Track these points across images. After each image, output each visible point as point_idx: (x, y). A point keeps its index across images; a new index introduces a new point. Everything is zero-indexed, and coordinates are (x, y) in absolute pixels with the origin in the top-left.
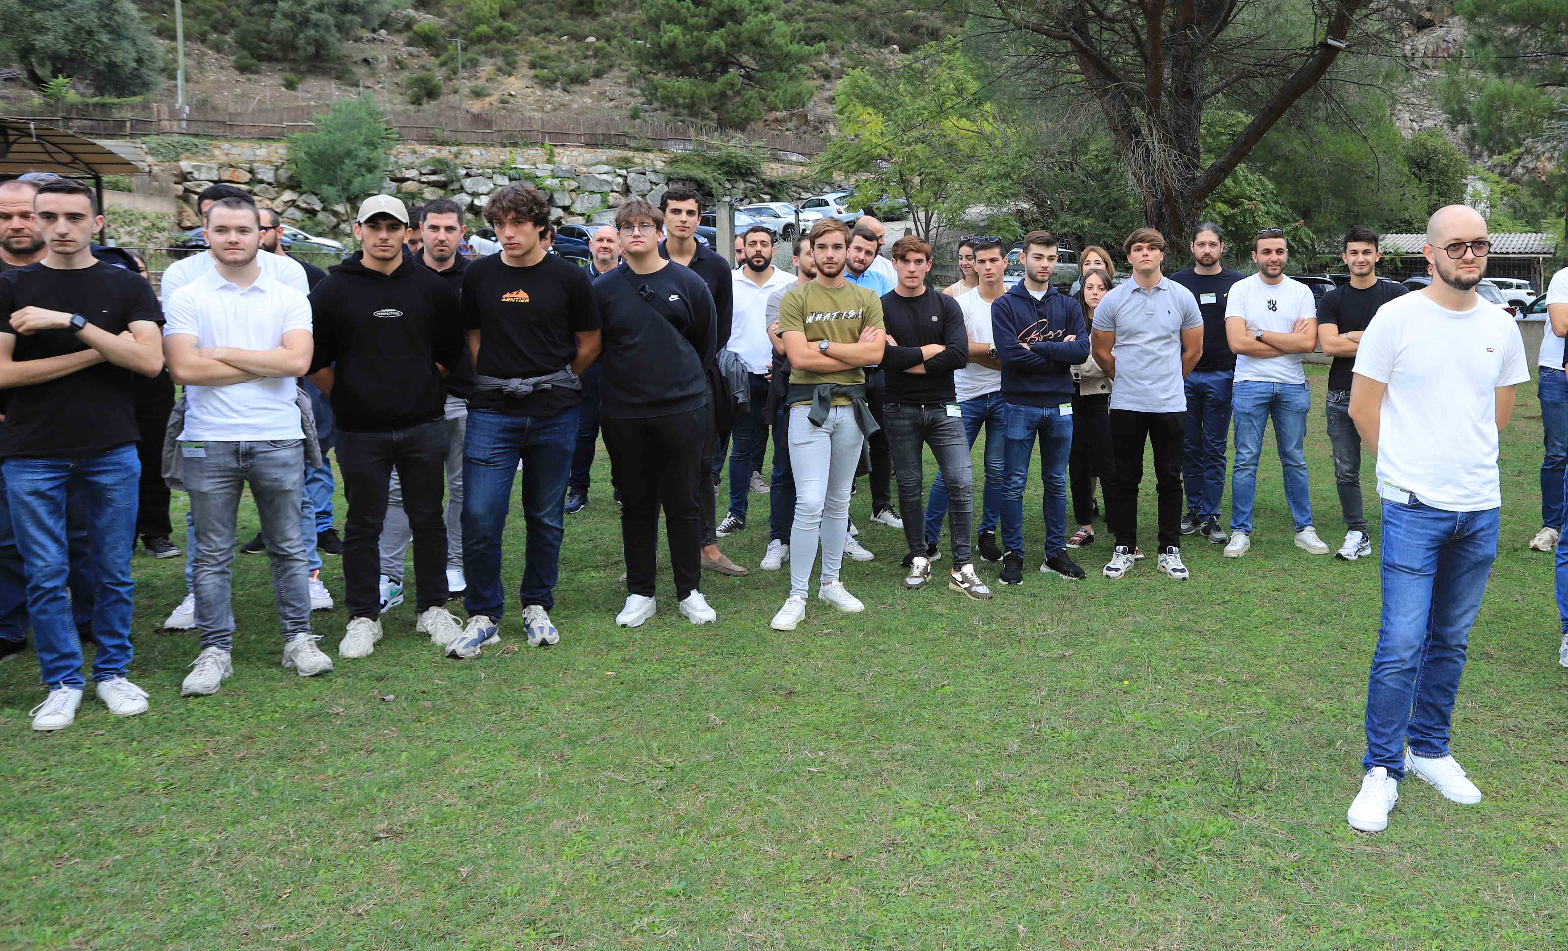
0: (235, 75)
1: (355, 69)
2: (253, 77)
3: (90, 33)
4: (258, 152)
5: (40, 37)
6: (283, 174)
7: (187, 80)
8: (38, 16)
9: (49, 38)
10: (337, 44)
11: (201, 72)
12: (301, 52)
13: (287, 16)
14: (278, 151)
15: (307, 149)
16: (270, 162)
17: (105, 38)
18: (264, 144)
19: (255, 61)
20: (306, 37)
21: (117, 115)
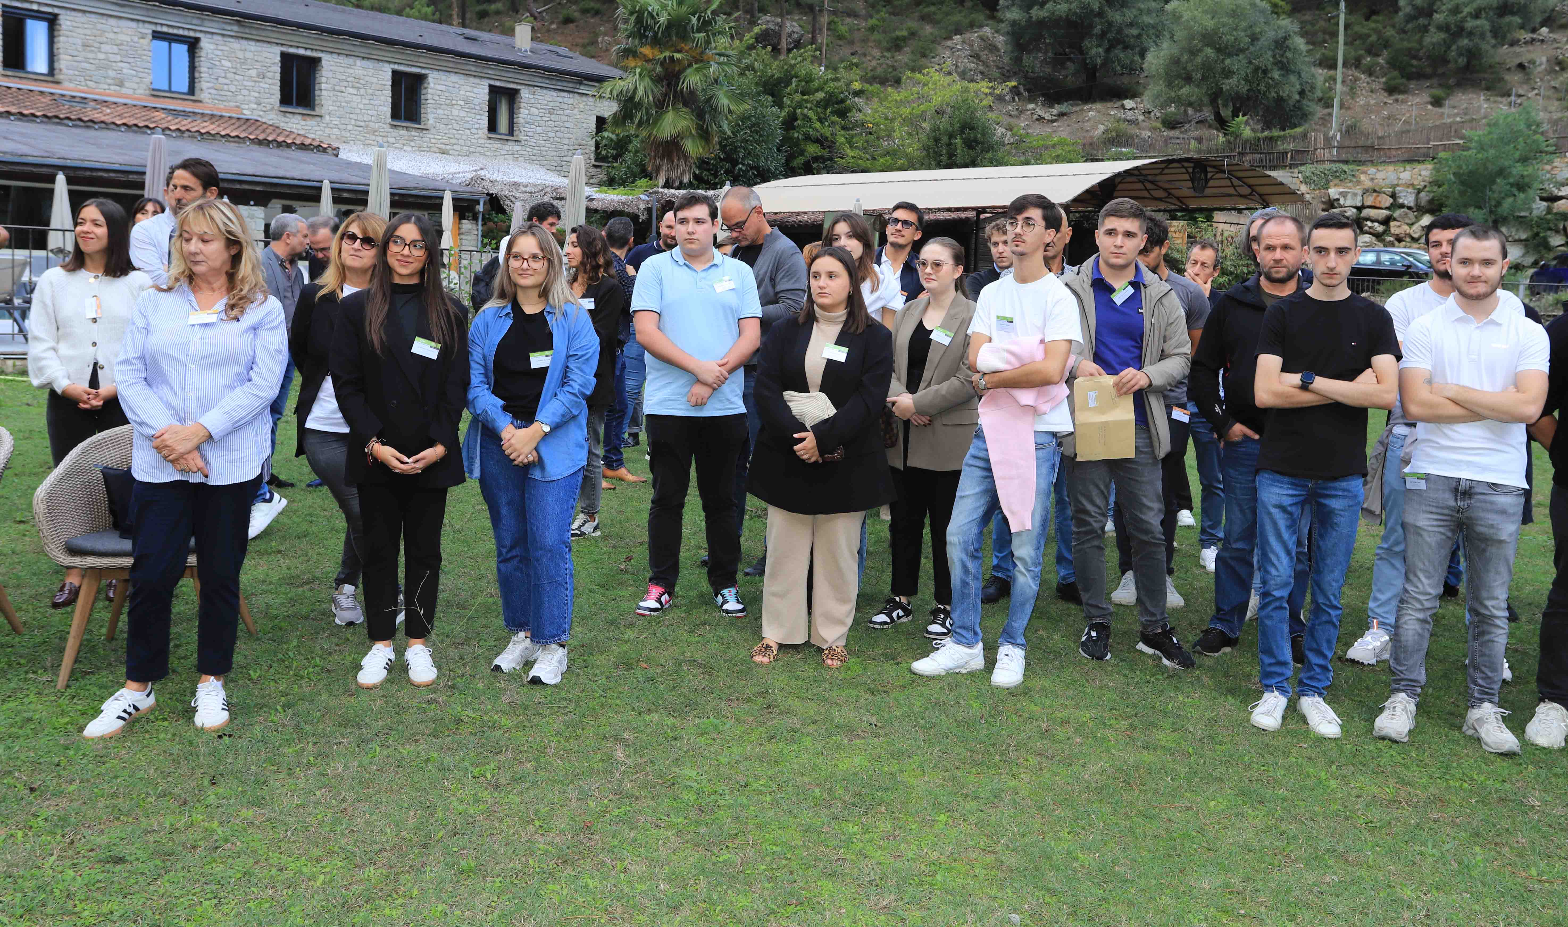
0: (1383, 96)
1: (1507, 77)
2: (1401, 97)
3: (1265, 72)
4: (1402, 176)
5: (1227, 81)
6: (1424, 197)
7: (1342, 106)
8: (1228, 62)
9: (1234, 81)
10: (1492, 51)
11: (1353, 98)
12: (1451, 66)
13: (1440, 28)
14: (1423, 172)
15: (1456, 170)
16: (1412, 185)
17: (1276, 74)
18: (1408, 167)
19: (1404, 80)
20: (1458, 48)
21: (1281, 147)
